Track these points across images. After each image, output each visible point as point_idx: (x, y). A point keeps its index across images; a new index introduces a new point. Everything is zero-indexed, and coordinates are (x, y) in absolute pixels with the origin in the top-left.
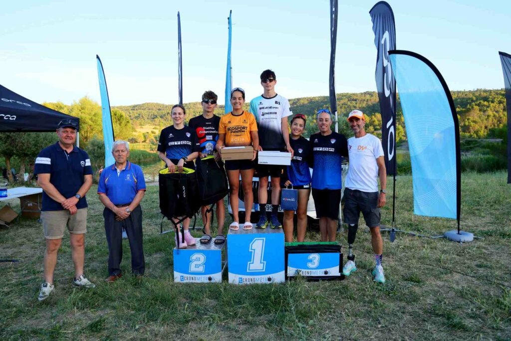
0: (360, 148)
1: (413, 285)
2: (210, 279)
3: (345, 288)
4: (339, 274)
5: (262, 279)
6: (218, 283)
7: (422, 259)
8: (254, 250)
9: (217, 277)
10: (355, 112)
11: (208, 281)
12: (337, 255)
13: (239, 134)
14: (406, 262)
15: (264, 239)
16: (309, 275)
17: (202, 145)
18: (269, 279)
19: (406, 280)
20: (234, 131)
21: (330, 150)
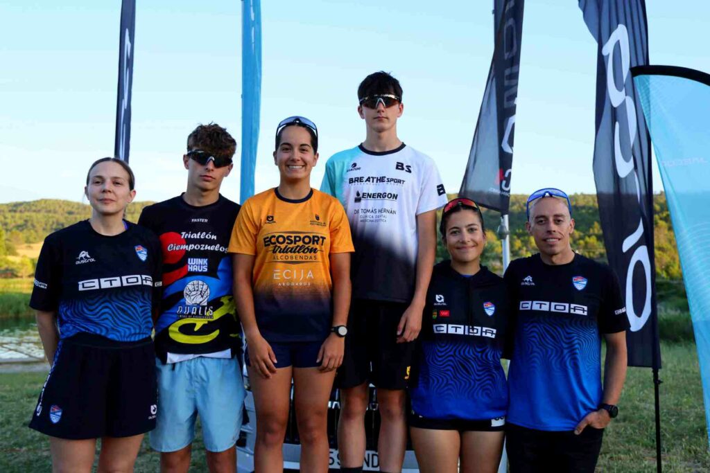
13: (297, 256)
20: (283, 246)
21: (575, 309)
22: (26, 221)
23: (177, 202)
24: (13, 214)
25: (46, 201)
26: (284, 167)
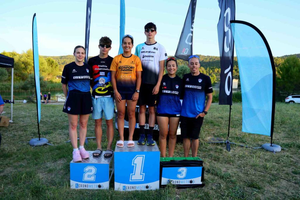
1: (257, 192)
2: (100, 186)
3: (207, 195)
4: (201, 183)
5: (141, 187)
6: (106, 190)
8: (136, 164)
9: (106, 185)
11: (98, 188)
12: (200, 168)
13: (127, 72)
16: (178, 184)
17: (96, 80)
18: (147, 187)
19: (249, 186)
20: (123, 69)
21: (198, 87)
22: (64, 62)
23: (97, 57)
24: (61, 59)
25: (70, 56)
26: (124, 48)
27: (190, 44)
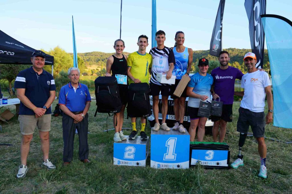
0: (253, 80)
1: (281, 176)
2: (138, 164)
3: (232, 175)
4: (227, 165)
5: (173, 166)
6: (143, 167)
7: (283, 157)
8: (169, 146)
9: (143, 163)
10: (249, 54)
11: (136, 165)
12: (226, 152)
14: (272, 159)
15: (176, 138)
16: (206, 165)
18: (178, 166)
19: (275, 172)
27: (220, 40)
